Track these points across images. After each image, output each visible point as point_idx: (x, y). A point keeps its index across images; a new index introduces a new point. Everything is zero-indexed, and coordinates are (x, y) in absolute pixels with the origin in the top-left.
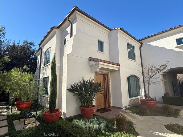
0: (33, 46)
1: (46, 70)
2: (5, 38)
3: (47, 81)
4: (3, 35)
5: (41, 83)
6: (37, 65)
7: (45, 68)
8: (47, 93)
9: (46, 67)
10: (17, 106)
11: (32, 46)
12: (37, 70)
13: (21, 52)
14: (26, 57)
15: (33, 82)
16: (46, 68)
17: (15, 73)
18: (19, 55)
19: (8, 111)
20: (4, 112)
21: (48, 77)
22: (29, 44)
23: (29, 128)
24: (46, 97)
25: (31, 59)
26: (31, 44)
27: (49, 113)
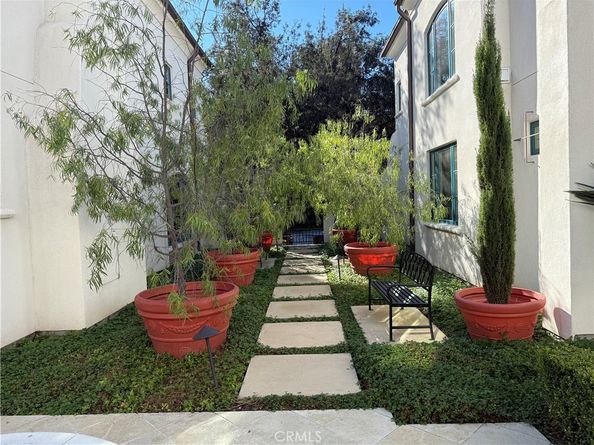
0: (372, 25)
1: (438, 115)
2: (283, 23)
3: (448, 163)
4: (274, 12)
5: (423, 175)
6: (397, 101)
7: (433, 105)
8: (452, 216)
9: (436, 97)
10: (354, 257)
11: (368, 28)
12: (398, 123)
13: (335, 63)
14: (353, 80)
15: (392, 172)
16: (439, 107)
17: (331, 140)
18: (330, 74)
19: (330, 271)
20: (319, 273)
21: (454, 143)
22: (356, 20)
23: (411, 344)
24: (451, 232)
25: (371, 82)
26: (363, 18)
27: (481, 301)
